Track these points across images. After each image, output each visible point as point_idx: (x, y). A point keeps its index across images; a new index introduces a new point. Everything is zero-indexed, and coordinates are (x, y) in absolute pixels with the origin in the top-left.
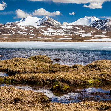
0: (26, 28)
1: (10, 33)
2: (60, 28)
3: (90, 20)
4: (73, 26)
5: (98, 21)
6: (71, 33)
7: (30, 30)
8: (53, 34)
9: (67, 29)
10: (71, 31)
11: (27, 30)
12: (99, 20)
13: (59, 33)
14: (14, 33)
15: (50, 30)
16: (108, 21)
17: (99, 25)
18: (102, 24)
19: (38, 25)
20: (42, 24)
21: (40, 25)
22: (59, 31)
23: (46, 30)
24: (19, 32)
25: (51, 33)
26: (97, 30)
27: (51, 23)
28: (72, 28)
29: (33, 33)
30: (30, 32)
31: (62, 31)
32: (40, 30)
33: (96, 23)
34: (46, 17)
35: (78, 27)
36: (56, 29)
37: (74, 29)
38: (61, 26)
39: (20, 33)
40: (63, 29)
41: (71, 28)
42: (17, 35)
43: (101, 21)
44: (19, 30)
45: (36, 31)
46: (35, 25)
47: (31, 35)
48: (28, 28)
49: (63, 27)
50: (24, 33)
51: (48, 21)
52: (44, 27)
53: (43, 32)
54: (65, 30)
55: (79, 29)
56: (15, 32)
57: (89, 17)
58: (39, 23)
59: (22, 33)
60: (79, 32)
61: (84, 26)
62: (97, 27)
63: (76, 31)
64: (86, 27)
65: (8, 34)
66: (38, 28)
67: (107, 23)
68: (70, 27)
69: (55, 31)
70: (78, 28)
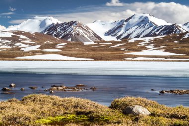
4: (14, 33)
5: (58, 25)
6: (11, 45)
9: (2, 38)
10: (10, 42)
12: (60, 23)
16: (75, 24)
17: (59, 30)
18: (64, 30)
26: (55, 40)
28: (12, 36)
33: (53, 28)
35: (23, 34)
37: (15, 39)
41: (10, 36)
43: (62, 25)
55: (25, 37)
57: (43, 18)
60: (23, 43)
61: (33, 33)
62: (55, 36)
63: (20, 42)
64: (37, 34)
67: (73, 27)
70: (22, 37)
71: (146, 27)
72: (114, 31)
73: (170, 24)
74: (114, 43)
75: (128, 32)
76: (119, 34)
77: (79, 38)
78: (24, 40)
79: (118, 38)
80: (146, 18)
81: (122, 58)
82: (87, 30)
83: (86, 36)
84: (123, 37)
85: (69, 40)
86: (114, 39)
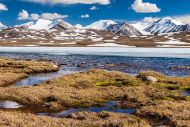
0: (37, 31)
1: (20, 37)
2: (73, 32)
3: (105, 24)
4: (87, 30)
5: (114, 25)
6: (85, 37)
7: (41, 34)
8: (65, 38)
9: (80, 33)
10: (85, 36)
11: (38, 33)
12: (115, 23)
13: (72, 38)
14: (24, 37)
15: (63, 34)
16: (124, 24)
17: (115, 28)
18: (118, 28)
19: (50, 29)
20: (54, 27)
21: (52, 29)
22: (72, 35)
23: (58, 33)
24: (29, 36)
25: (63, 38)
26: (112, 34)
27: (64, 26)
28: (86, 32)
29: (44, 37)
30: (42, 36)
31: (75, 35)
32: (52, 34)
33: (111, 26)
34: (59, 20)
36: (68, 33)
37: (88, 34)
38: (75, 30)
39: (31, 37)
40: (76, 33)
42: (27, 39)
43: (117, 25)
44: (29, 34)
45: (47, 35)
46: (47, 29)
47: (42, 39)
48: (39, 31)
49: (76, 31)
50: (35, 37)
51: (61, 25)
52: (56, 30)
53: (55, 36)
54: (78, 34)
55: (94, 33)
56: (25, 35)
57: (105, 21)
58: (51, 26)
59: (32, 37)
60: (93, 36)
61: (98, 30)
62: (113, 31)
63: (90, 35)
64: (101, 31)
65: (17, 38)
66: (49, 32)
67: (123, 26)
68: (84, 31)
69: (68, 35)
70: (92, 32)
71: (169, 26)
72: (149, 29)
73: (184, 24)
74: (149, 36)
75: (158, 29)
76: (152, 31)
77: (127, 33)
78: (93, 34)
79: (152, 33)
80: (169, 20)
81: (153, 45)
82: (132, 28)
83: (131, 32)
84: (154, 32)
85: (121, 34)
86: (149, 33)
